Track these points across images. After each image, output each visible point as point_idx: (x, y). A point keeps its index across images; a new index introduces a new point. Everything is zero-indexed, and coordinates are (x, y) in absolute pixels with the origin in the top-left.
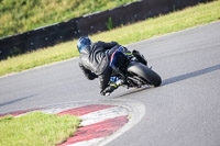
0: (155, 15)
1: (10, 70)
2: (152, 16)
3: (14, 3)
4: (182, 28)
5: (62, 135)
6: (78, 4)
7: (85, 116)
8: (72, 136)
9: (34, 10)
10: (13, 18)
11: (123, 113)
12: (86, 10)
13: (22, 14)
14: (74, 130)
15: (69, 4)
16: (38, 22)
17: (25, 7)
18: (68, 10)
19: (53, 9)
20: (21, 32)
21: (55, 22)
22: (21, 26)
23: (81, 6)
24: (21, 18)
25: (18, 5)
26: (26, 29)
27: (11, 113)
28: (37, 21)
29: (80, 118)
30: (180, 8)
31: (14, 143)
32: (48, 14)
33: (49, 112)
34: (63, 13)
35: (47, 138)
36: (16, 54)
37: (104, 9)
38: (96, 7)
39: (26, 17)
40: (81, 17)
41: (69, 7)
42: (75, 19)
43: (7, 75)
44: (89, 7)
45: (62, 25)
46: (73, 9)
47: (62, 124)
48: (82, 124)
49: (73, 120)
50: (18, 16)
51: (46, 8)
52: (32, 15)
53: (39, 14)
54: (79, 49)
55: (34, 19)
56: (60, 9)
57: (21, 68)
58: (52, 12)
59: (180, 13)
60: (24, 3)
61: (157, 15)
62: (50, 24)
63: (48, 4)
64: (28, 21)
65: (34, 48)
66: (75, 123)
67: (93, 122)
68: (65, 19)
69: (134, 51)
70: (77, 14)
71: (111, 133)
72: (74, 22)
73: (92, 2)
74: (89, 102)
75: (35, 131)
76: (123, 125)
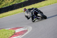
0: (34, 3)
4: (41, 7)
5: (10, 35)
7: (16, 30)
8: (13, 35)
11: (26, 29)
12: (16, 2)
14: (13, 34)
16: (4, 6)
18: (11, 2)
19: (8, 2)
23: (15, 1)
29: (15, 30)
30: (41, 1)
32: (6, 3)
33: (7, 29)
34: (10, 3)
35: (6, 36)
37: (21, 2)
38: (19, 1)
45: (10, 6)
46: (13, 2)
47: (10, 32)
49: (13, 31)
51: (6, 2)
52: (2, 4)
53: (4, 3)
55: (3, 5)
56: (9, 2)
58: (7, 3)
62: (7, 6)
63: (6, 1)
65: (3, 12)
66: (14, 32)
67: (18, 31)
70: (14, 3)
71: (23, 34)
72: (13, 5)
74: (17, 26)
75: (3, 34)
76: (26, 32)
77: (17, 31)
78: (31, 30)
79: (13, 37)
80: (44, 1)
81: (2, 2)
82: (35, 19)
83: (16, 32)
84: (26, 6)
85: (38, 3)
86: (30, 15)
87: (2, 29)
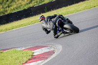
0: (66, 5)
1: (2, 31)
3: (3, 1)
4: (78, 11)
5: (25, 59)
7: (35, 51)
8: (29, 60)
9: (12, 4)
10: (3, 7)
11: (52, 49)
12: (35, 4)
13: (7, 5)
14: (30, 57)
16: (14, 9)
17: (8, 3)
18: (27, 4)
19: (20, 3)
20: (6, 13)
21: (22, 9)
22: (6, 11)
23: (33, 2)
24: (6, 7)
25: (5, 1)
26: (8, 12)
31: (4, 63)
32: (18, 5)
33: (19, 49)
34: (25, 5)
35: (19, 61)
37: (43, 3)
38: (40, 2)
39: (9, 7)
40: (33, 7)
41: (28, 2)
44: (37, 2)
45: (25, 10)
46: (29, 3)
47: (25, 55)
49: (30, 52)
51: (17, 3)
52: (11, 6)
53: (14, 6)
55: (12, 8)
56: (23, 3)
57: (6, 30)
58: (20, 5)
59: (77, 5)
60: (8, 1)
62: (19, 10)
63: (18, 1)
64: (9, 9)
65: (12, 21)
66: (31, 54)
67: (39, 53)
68: (26, 8)
70: (31, 5)
71: (47, 58)
72: (30, 9)
74: (37, 44)
75: (13, 58)
76: (52, 55)
77: (37, 52)
78: (60, 50)
79: (30, 63)
80: (84, 2)
81: (11, 2)
82: (59, 34)
83: (35, 54)
84: (53, 10)
85: (73, 5)
86: (51, 27)
87: (12, 48)
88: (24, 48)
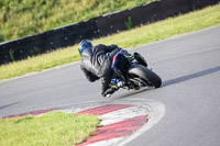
0: (175, 14)
1: (30, 69)
2: (172, 15)
3: (34, 3)
5: (82, 135)
6: (97, 4)
7: (104, 116)
8: (91, 135)
9: (53, 10)
10: (33, 18)
11: (142, 113)
12: (106, 9)
13: (42, 13)
14: (94, 129)
15: (88, 3)
16: (58, 22)
17: (45, 7)
18: (88, 10)
19: (72, 9)
20: (41, 31)
21: (75, 21)
22: (41, 26)
23: (101, 5)
24: (41, 18)
25: (38, 4)
26: (46, 28)
27: (31, 113)
28: (56, 20)
29: (99, 117)
30: (200, 7)
31: (34, 143)
32: (68, 13)
33: (69, 112)
34: (83, 13)
36: (36, 54)
37: (123, 8)
38: (115, 7)
39: (46, 17)
40: (101, 17)
41: (89, 7)
42: (95, 19)
43: (27, 75)
44: (109, 6)
46: (92, 9)
47: (82, 123)
48: (102, 123)
49: (93, 119)
50: (38, 15)
51: (66, 7)
52: (52, 14)
54: (81, 52)
55: (54, 19)
56: (79, 8)
57: (41, 67)
58: (72, 12)
59: (200, 12)
60: (44, 3)
61: (176, 14)
62: (70, 24)
63: (67, 3)
64: (48, 21)
65: (54, 48)
66: (95, 123)
68: (85, 18)
69: (136, 54)
70: (96, 13)
71: (131, 133)
73: (112, 2)
77: (109, 119)
78: (161, 116)
88: (79, 110)
